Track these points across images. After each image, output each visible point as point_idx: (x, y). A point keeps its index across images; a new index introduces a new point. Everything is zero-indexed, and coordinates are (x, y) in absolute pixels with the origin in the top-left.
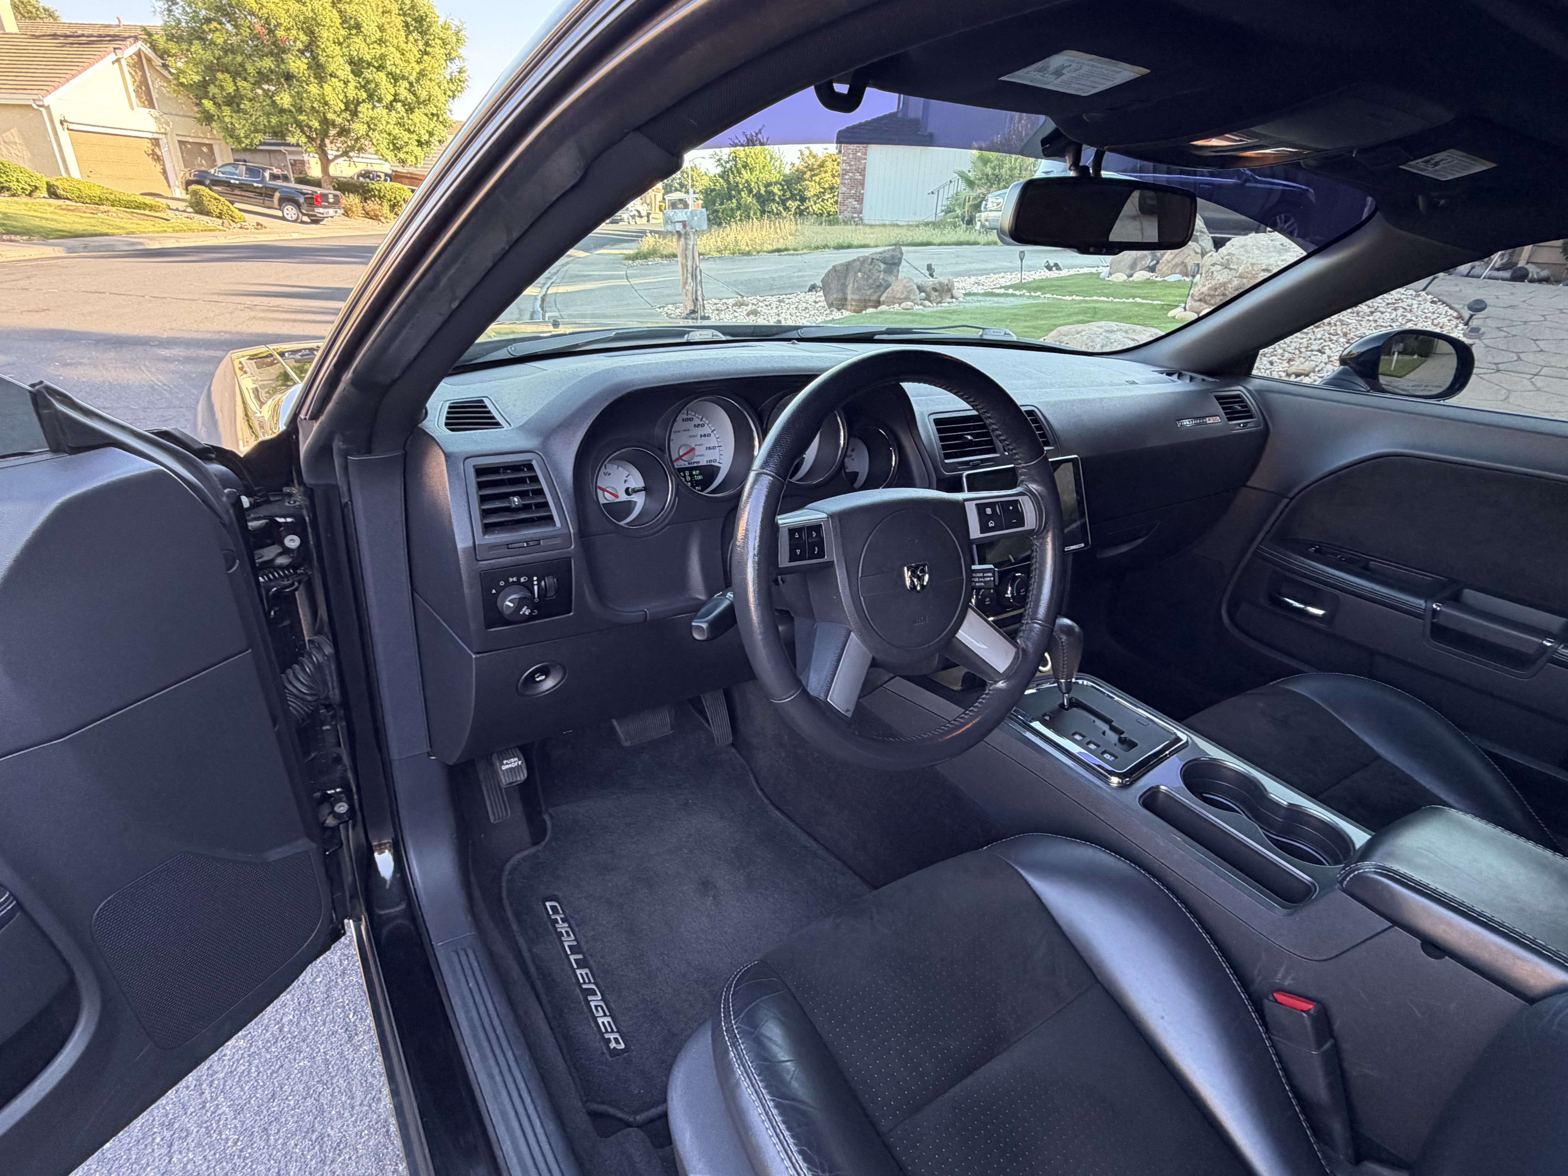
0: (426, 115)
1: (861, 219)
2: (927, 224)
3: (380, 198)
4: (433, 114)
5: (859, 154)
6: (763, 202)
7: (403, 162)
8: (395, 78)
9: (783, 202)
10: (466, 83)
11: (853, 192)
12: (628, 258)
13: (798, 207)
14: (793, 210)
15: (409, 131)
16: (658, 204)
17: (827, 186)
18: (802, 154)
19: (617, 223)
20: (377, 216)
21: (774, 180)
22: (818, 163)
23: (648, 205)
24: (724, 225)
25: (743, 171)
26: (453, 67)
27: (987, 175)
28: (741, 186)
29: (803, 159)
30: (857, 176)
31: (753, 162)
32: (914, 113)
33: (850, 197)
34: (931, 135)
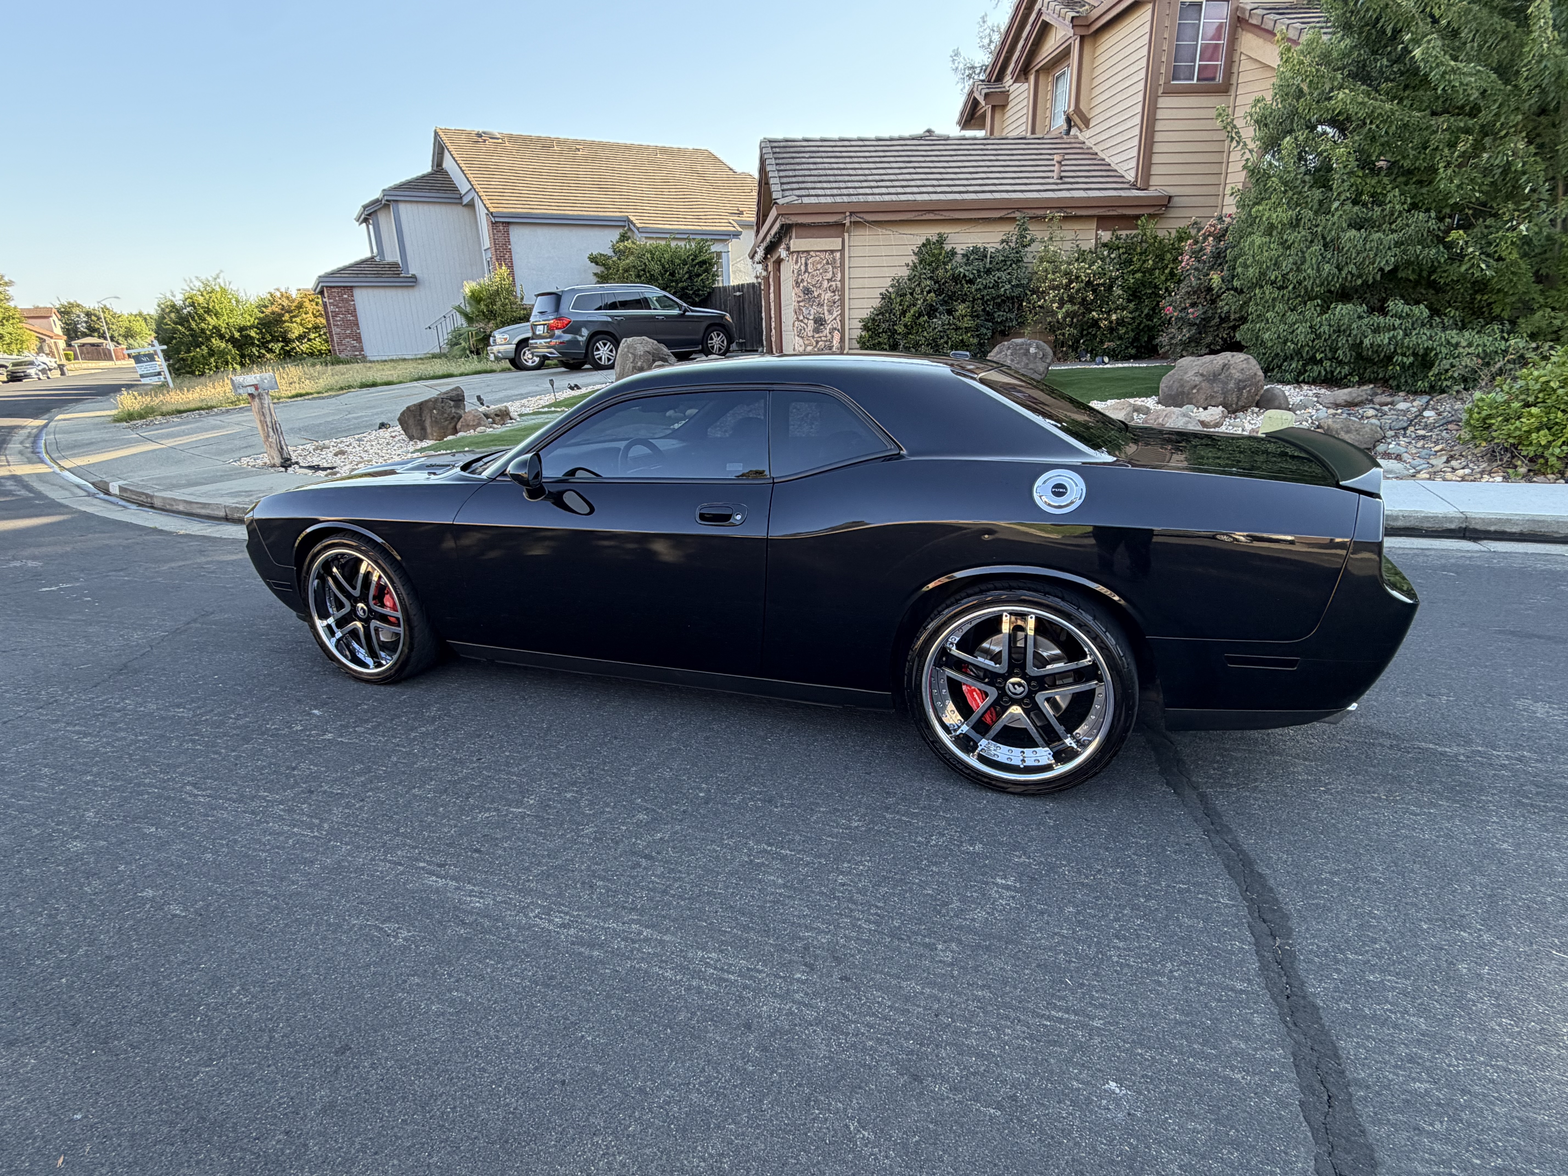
1: (364, 357)
2: (434, 356)
5: (346, 296)
6: (240, 346)
9: (264, 345)
11: (349, 332)
12: (116, 420)
13: (282, 348)
14: (277, 351)
16: (62, 352)
17: (310, 326)
19: (20, 380)
21: (248, 324)
22: (294, 304)
23: (50, 354)
24: (197, 373)
25: (208, 318)
27: (483, 312)
28: (209, 333)
29: (276, 302)
30: (350, 317)
31: (217, 307)
32: (392, 256)
33: (347, 336)
34: (414, 277)
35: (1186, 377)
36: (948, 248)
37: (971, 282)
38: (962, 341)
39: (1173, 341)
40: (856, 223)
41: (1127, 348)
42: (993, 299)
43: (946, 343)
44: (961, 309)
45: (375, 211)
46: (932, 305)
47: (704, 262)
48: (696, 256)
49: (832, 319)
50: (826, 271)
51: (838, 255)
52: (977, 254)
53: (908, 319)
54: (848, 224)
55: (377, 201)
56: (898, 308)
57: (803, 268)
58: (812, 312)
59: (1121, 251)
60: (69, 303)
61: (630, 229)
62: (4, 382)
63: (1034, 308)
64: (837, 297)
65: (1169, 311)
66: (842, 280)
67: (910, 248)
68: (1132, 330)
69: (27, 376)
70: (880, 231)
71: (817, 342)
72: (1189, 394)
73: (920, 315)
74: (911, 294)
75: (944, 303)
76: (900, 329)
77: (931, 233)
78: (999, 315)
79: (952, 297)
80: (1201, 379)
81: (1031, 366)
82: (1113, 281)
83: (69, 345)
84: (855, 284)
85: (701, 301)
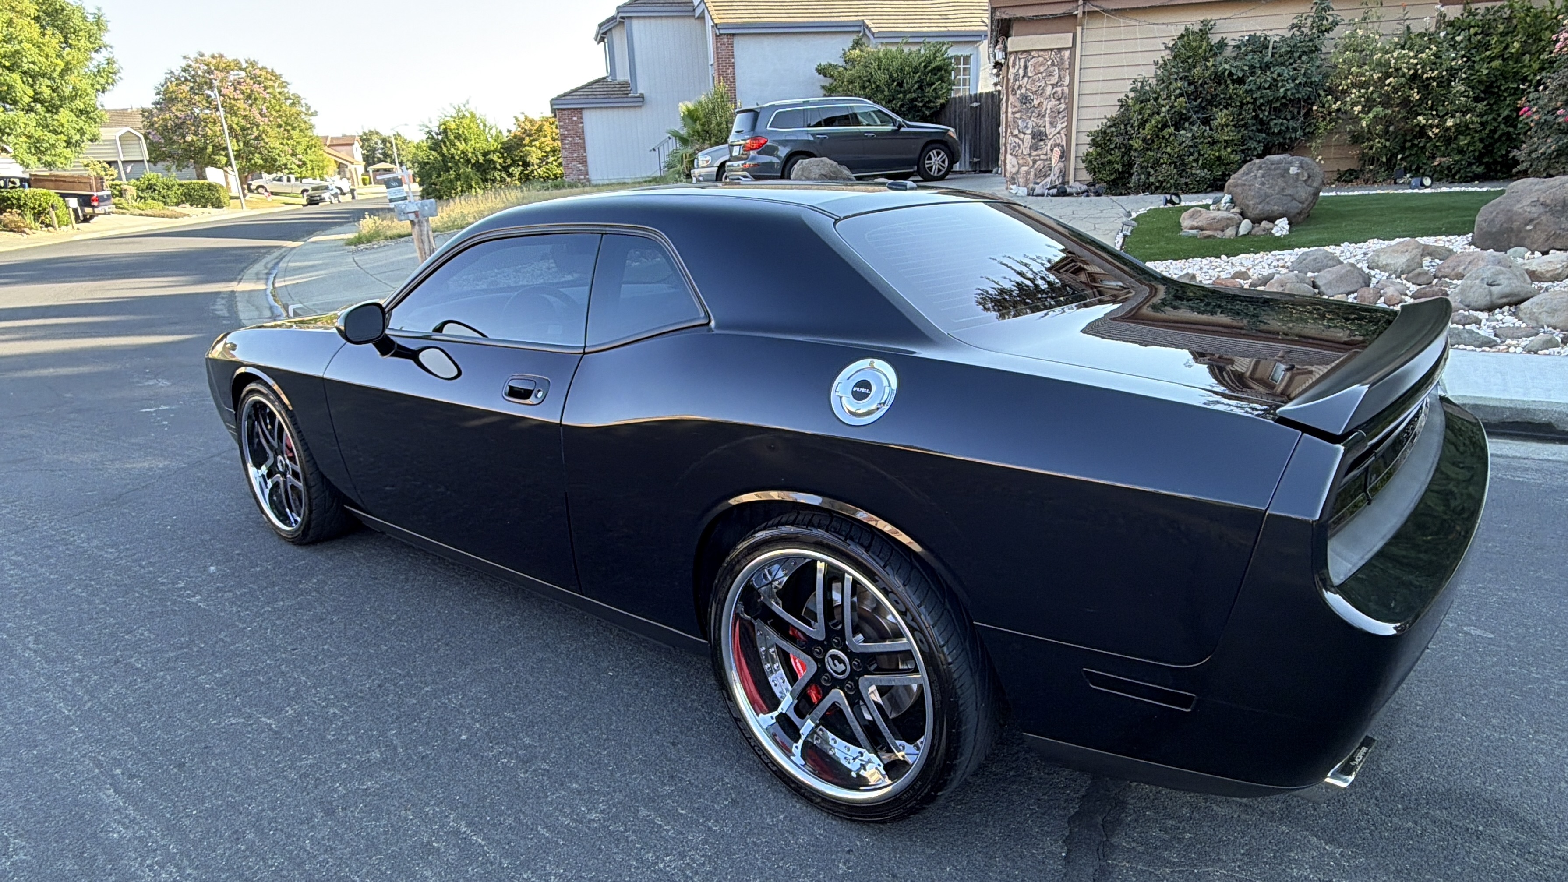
0: (72, 111)
1: (589, 180)
3: (19, 207)
4: (81, 111)
5: (575, 118)
6: (484, 171)
7: (48, 165)
8: (32, 77)
9: (505, 169)
10: (119, 75)
11: (575, 155)
12: (349, 243)
13: (522, 172)
14: (517, 175)
15: (55, 132)
16: (360, 178)
17: (548, 149)
18: (517, 120)
19: (317, 204)
20: (19, 227)
21: (492, 148)
22: (535, 128)
23: (348, 179)
24: (445, 197)
25: (458, 143)
26: (99, 58)
27: (698, 132)
28: (457, 158)
29: (519, 126)
30: (578, 140)
31: (466, 132)
32: (623, 76)
33: (574, 160)
34: (642, 96)
35: (1517, 208)
36: (1215, 39)
37: (1241, 81)
38: (1219, 158)
39: (1534, 155)
40: (1091, 13)
41: (1470, 164)
42: (1270, 102)
43: (1196, 161)
44: (1221, 116)
45: (610, 30)
46: (1181, 114)
47: (939, 69)
48: (930, 63)
49: (1054, 132)
50: (1051, 75)
51: (1067, 54)
52: (1257, 44)
53: (1147, 131)
54: (1080, 15)
55: (613, 18)
56: (1135, 118)
57: (1021, 72)
58: (1030, 124)
59: (1472, 31)
60: (370, 131)
61: (865, 35)
62: (304, 206)
63: (1330, 113)
64: (1063, 106)
65: (1531, 115)
66: (1071, 85)
67: (1160, 41)
68: (1481, 140)
69: (322, 200)
70: (1122, 21)
71: (1035, 162)
72: (1519, 231)
73: (1165, 126)
74: (1156, 99)
75: (1201, 109)
76: (1136, 144)
77: (1192, 20)
78: (1276, 124)
79: (1212, 102)
80: (1542, 209)
81: (1289, 191)
82: (1453, 73)
83: (366, 171)
84: (1088, 88)
85: (932, 115)
